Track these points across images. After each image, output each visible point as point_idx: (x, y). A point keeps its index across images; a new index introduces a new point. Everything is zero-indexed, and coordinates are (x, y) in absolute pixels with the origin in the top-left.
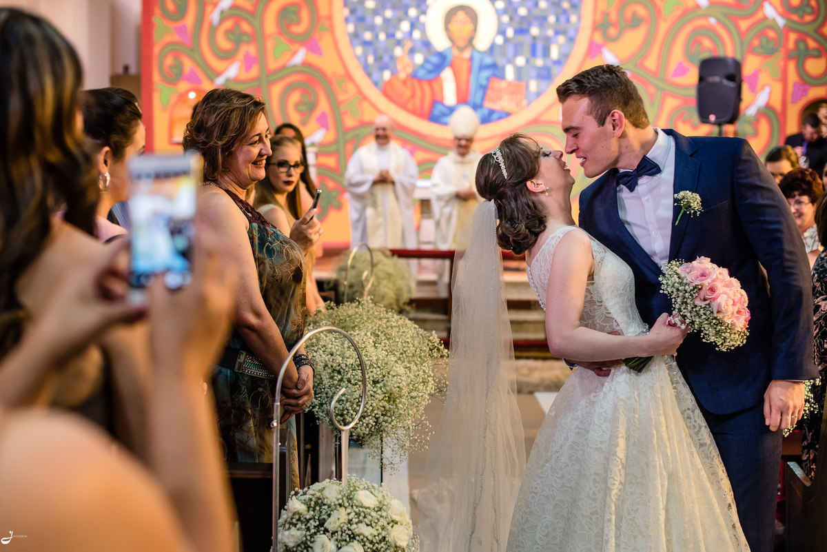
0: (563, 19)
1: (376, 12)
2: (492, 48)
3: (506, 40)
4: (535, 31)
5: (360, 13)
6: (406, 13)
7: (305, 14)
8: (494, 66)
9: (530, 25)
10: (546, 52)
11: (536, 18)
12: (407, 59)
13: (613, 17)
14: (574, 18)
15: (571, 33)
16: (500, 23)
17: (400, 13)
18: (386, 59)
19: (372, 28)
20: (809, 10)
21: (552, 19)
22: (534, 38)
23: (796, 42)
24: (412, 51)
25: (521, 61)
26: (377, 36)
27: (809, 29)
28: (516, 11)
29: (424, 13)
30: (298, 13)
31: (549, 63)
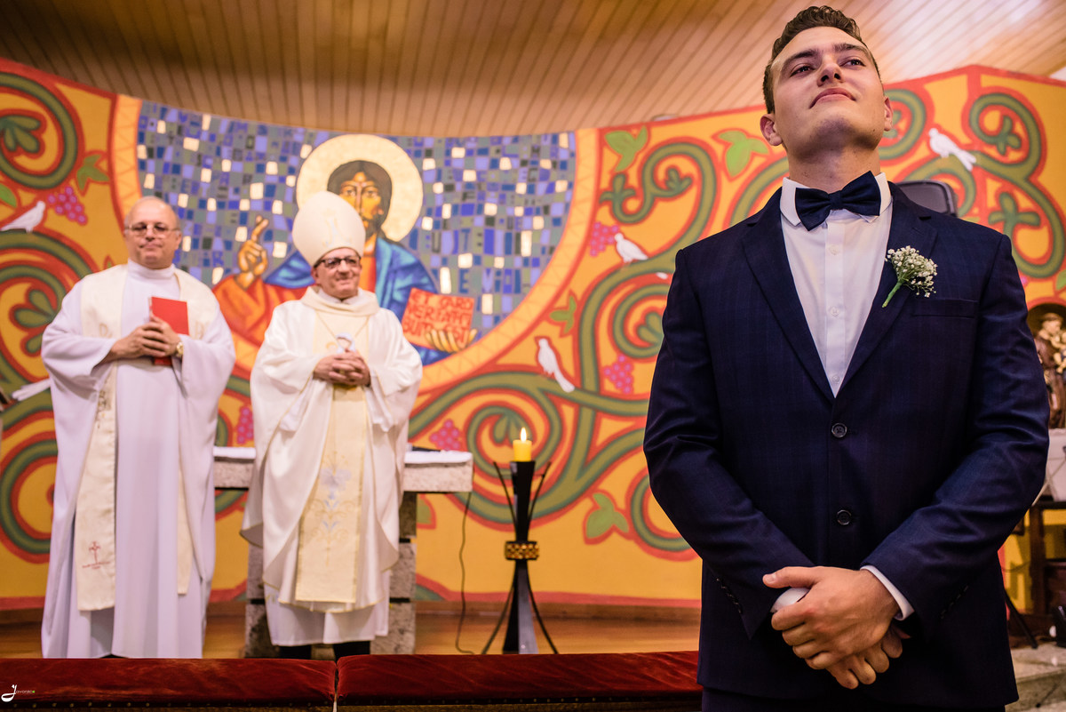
0: (541, 187)
1: (200, 160)
2: (414, 235)
3: (440, 225)
4: (491, 209)
5: (169, 156)
6: (261, 168)
7: (50, 137)
8: (417, 267)
9: (482, 197)
10: (512, 245)
11: (493, 187)
12: (255, 250)
13: (633, 180)
14: (561, 186)
15: (557, 211)
16: (428, 195)
17: (250, 168)
18: (218, 245)
19: (194, 187)
20: (1013, 141)
21: (521, 188)
22: (490, 221)
23: (999, 196)
24: (269, 236)
25: (465, 261)
26: (203, 204)
27: (1018, 174)
28: (458, 175)
29: (293, 171)
30: (37, 133)
31: (518, 263)
